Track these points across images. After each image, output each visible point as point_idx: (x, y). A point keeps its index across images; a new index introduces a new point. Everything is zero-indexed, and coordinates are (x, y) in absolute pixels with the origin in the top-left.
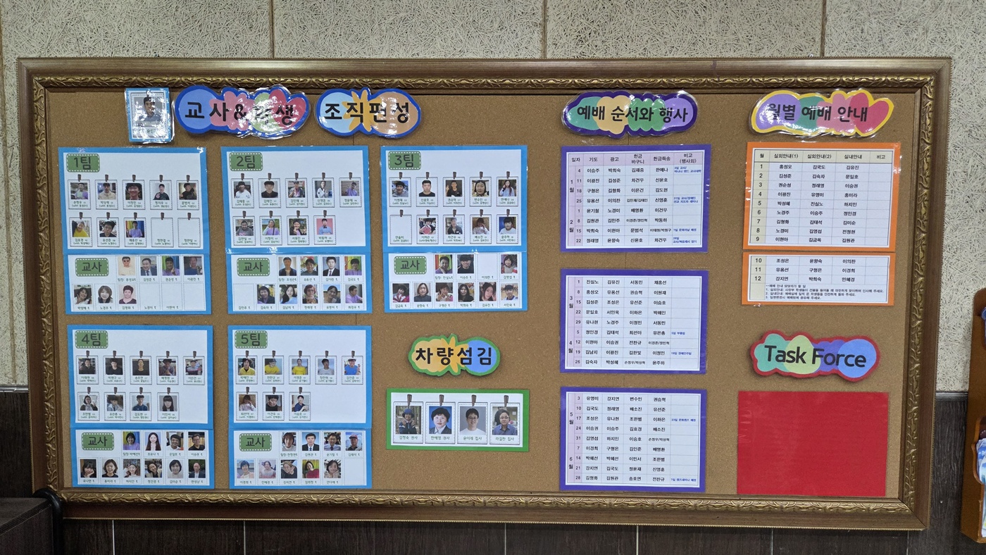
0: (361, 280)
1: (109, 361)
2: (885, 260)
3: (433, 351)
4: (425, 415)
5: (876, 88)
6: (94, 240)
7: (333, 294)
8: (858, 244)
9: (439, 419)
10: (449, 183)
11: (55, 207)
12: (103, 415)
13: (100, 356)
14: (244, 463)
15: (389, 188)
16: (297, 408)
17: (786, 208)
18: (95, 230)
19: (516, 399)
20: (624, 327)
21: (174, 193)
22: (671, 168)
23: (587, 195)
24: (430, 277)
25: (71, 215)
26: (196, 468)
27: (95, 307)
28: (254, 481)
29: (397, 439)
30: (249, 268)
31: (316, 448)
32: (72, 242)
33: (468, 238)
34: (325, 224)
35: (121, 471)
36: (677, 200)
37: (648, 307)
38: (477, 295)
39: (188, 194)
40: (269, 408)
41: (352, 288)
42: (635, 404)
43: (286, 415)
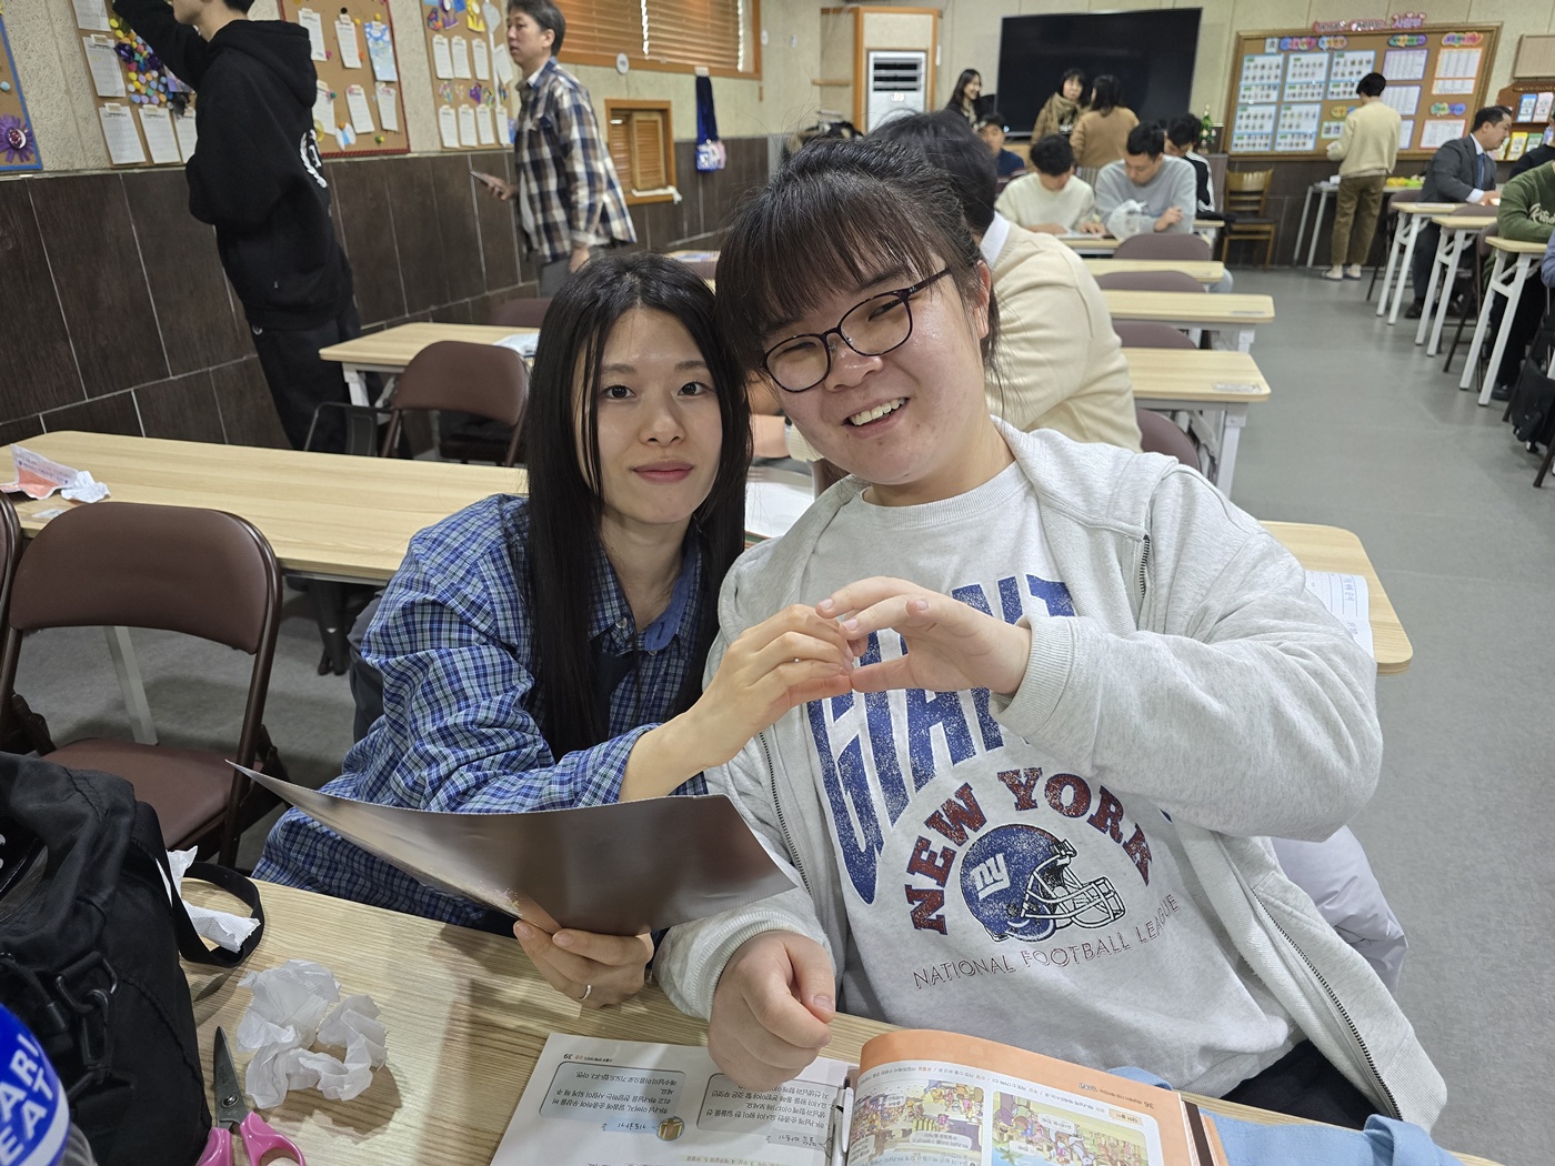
0: (1322, 91)
1: (1247, 116)
2: (1473, 82)
3: (1339, 110)
5: (1479, 32)
7: (1313, 95)
8: (1467, 76)
10: (1352, 62)
12: (1243, 130)
14: (1279, 144)
15: (1334, 64)
16: (1297, 127)
17: (1448, 66)
18: (1250, 79)
21: (1274, 67)
22: (1417, 56)
23: (1391, 64)
24: (1341, 89)
25: (1244, 75)
26: (1266, 145)
27: (1246, 100)
28: (1281, 148)
30: (1293, 87)
31: (1300, 139)
32: (1243, 83)
35: (1245, 146)
36: (1417, 65)
37: (1403, 96)
40: (1289, 128)
41: (1318, 93)
43: (1294, 130)
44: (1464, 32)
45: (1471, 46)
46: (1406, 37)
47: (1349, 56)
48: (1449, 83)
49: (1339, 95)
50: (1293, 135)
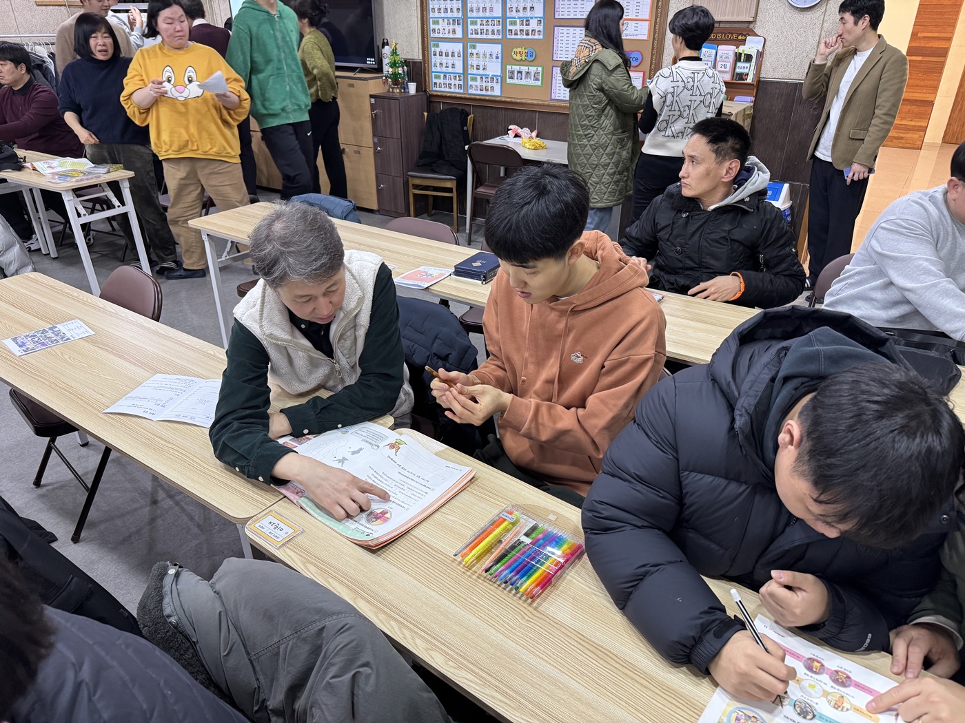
0: (500, 27)
1: (440, 52)
4: (516, 73)
6: (436, 14)
7: (493, 32)
9: (519, 74)
11: (427, 4)
12: (438, 69)
14: (471, 86)
16: (484, 69)
19: (540, 69)
20: (570, 46)
24: (518, 27)
25: (431, 7)
26: (460, 87)
29: (508, 81)
30: (474, 23)
31: (488, 82)
32: (432, 15)
33: (528, 14)
34: (491, 9)
35: (443, 87)
38: (530, 34)
40: (477, 69)
41: (498, 31)
43: (481, 72)
49: (516, 34)
50: (482, 78)
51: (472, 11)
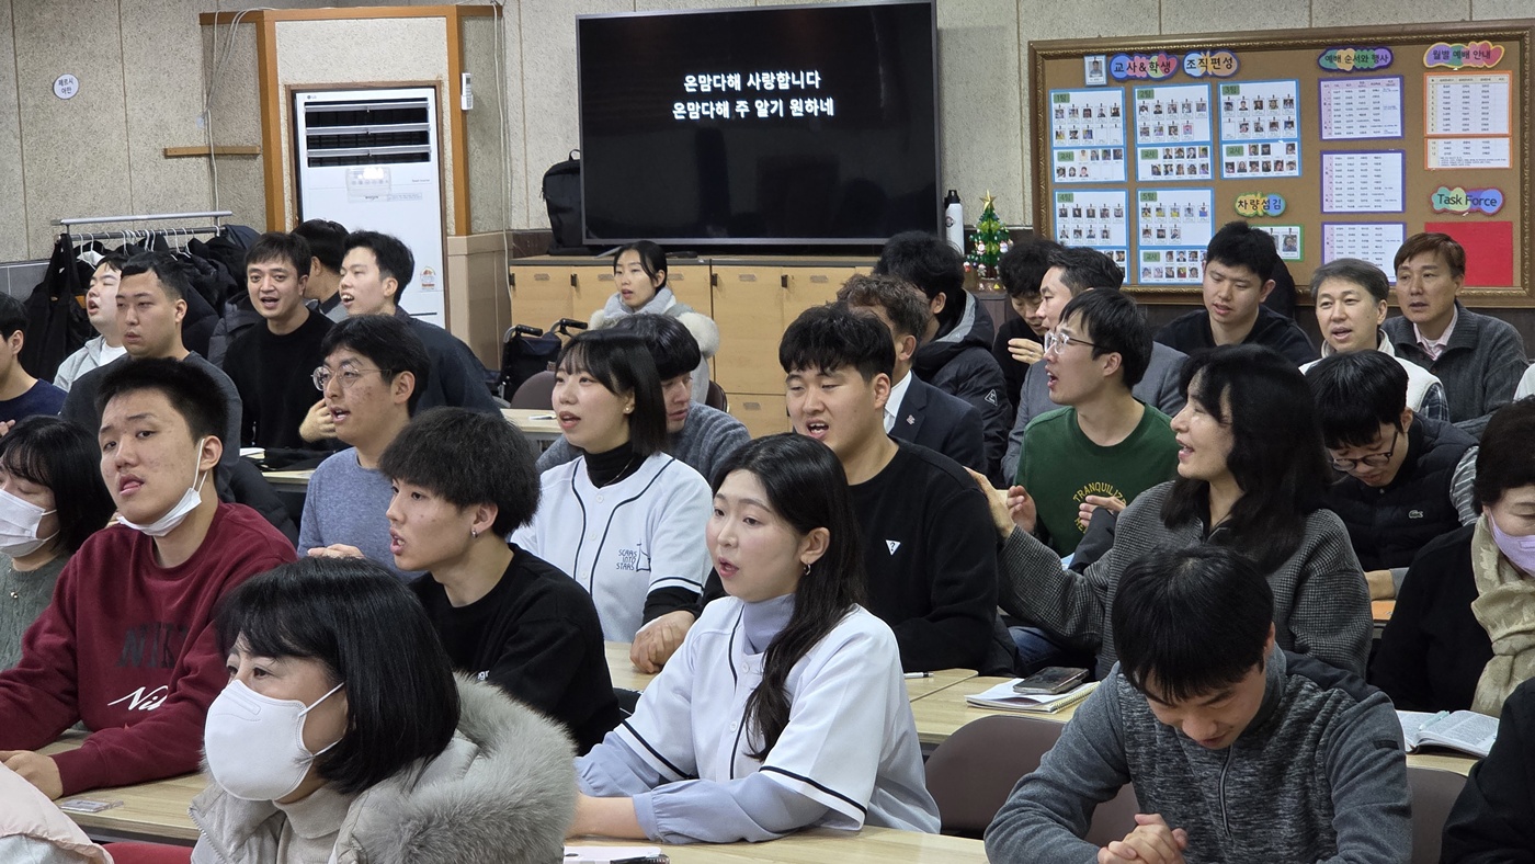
0: (1207, 160)
1: (1074, 210)
2: (1507, 140)
3: (1248, 202)
5: (1493, 39)
6: (1067, 141)
8: (1491, 132)
10: (1255, 102)
11: (1046, 123)
13: (1070, 207)
14: (1146, 269)
15: (1223, 106)
16: (1174, 237)
17: (1448, 111)
18: (1067, 135)
19: (1296, 230)
20: (1358, 185)
21: (1108, 113)
22: (1381, 89)
23: (1334, 107)
24: (1246, 158)
25: (1055, 128)
27: (1067, 179)
28: (1152, 280)
30: (1147, 155)
31: (1185, 260)
32: (1056, 143)
33: (1267, 134)
34: (1188, 128)
36: (1385, 108)
37: (1371, 173)
38: (1272, 168)
39: (1116, 114)
40: (1159, 237)
41: (1203, 166)
42: (1365, 232)
43: (1168, 241)
44: (1465, 40)
45: (1485, 69)
46: (1351, 52)
47: (1250, 91)
48: (1457, 144)
49: (1242, 170)
50: (1170, 253)
51: (1145, 132)
